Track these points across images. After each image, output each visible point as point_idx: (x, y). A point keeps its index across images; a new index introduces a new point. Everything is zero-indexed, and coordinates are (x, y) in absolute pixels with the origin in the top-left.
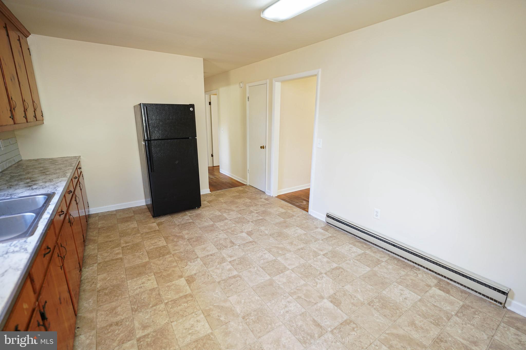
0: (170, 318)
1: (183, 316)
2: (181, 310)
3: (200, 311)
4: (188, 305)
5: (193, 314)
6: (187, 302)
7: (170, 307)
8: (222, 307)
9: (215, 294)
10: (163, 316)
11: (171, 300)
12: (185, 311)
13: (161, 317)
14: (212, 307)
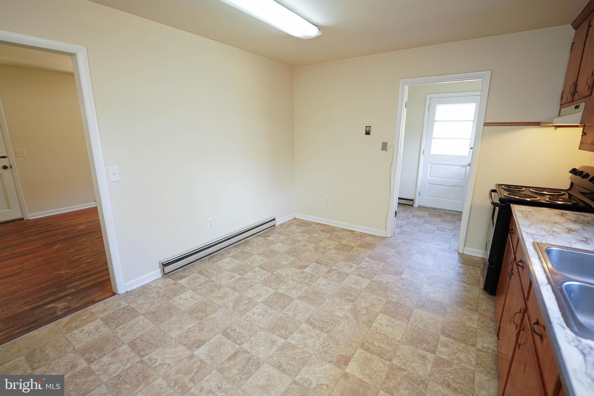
0: (397, 345)
1: (387, 338)
2: (383, 342)
3: (371, 328)
4: (374, 340)
5: (378, 331)
6: (372, 344)
7: (388, 354)
8: (354, 317)
9: (345, 328)
10: (402, 352)
11: (382, 359)
12: (381, 339)
13: (404, 353)
14: (360, 323)
